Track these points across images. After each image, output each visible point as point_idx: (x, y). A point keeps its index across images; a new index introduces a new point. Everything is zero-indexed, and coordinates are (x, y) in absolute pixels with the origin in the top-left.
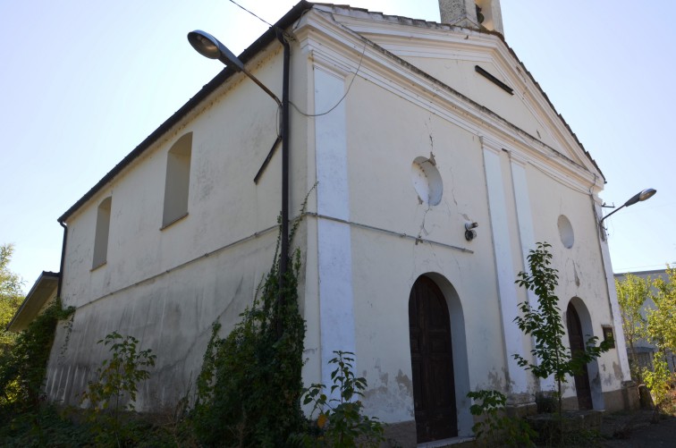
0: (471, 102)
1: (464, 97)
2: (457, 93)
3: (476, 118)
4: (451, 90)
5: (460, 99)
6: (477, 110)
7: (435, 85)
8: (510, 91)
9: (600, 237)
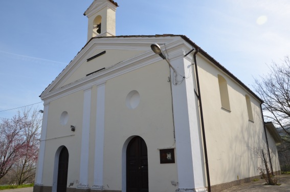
8: (104, 52)
9: (172, 84)
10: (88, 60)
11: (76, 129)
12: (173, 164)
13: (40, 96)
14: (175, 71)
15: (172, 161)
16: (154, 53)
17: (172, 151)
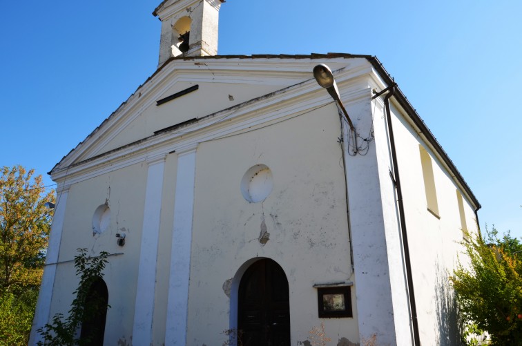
0: (130, 145)
1: (124, 147)
2: (118, 149)
3: (139, 150)
4: (114, 151)
5: (123, 150)
6: (137, 145)
7: (106, 156)
8: (196, 88)
9: (346, 153)
10: (160, 103)
11: (127, 241)
12: (349, 318)
13: (49, 173)
14: (352, 128)
15: (347, 312)
16: (320, 87)
17: (346, 291)
